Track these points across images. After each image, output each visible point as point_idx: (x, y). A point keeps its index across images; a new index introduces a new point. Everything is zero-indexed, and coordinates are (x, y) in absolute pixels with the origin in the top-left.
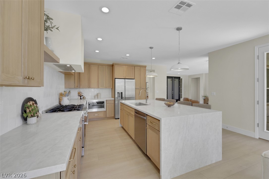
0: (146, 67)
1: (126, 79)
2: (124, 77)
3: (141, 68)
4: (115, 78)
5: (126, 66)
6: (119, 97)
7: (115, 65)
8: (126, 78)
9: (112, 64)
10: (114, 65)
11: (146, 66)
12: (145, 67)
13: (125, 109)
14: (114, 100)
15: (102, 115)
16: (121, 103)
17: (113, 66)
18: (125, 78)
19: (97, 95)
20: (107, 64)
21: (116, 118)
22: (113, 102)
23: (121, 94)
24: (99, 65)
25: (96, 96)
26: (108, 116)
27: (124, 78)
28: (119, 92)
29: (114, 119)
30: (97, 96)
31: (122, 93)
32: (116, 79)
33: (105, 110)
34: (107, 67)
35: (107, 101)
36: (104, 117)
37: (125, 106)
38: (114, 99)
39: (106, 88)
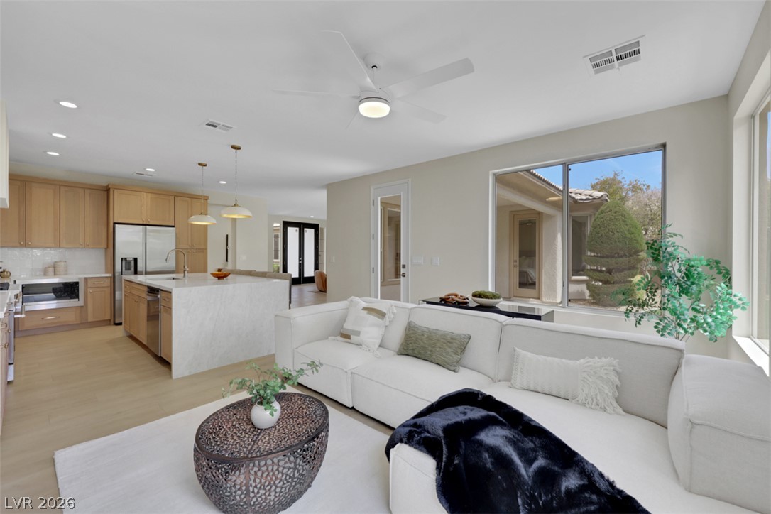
0: (207, 200)
1: (147, 227)
2: (142, 219)
3: (194, 200)
4: (115, 223)
5: (150, 194)
6: (126, 270)
7: (115, 190)
8: (150, 223)
9: (106, 185)
10: (111, 191)
11: (208, 197)
12: (206, 198)
13: (134, 291)
14: (110, 277)
15: (71, 318)
16: (126, 280)
17: (107, 190)
18: (148, 223)
19: (54, 266)
20: (91, 185)
21: (116, 322)
22: (108, 283)
23: (133, 263)
24: (60, 186)
25: (51, 270)
26: (90, 320)
27: (145, 223)
28: (126, 259)
29: (110, 325)
30: (54, 268)
31: (136, 260)
32: (117, 225)
33: (83, 305)
34: (88, 191)
35: (89, 281)
36: (79, 322)
37: (133, 285)
38: (111, 275)
39: (85, 246)
